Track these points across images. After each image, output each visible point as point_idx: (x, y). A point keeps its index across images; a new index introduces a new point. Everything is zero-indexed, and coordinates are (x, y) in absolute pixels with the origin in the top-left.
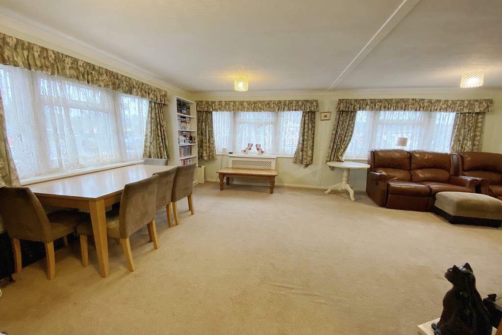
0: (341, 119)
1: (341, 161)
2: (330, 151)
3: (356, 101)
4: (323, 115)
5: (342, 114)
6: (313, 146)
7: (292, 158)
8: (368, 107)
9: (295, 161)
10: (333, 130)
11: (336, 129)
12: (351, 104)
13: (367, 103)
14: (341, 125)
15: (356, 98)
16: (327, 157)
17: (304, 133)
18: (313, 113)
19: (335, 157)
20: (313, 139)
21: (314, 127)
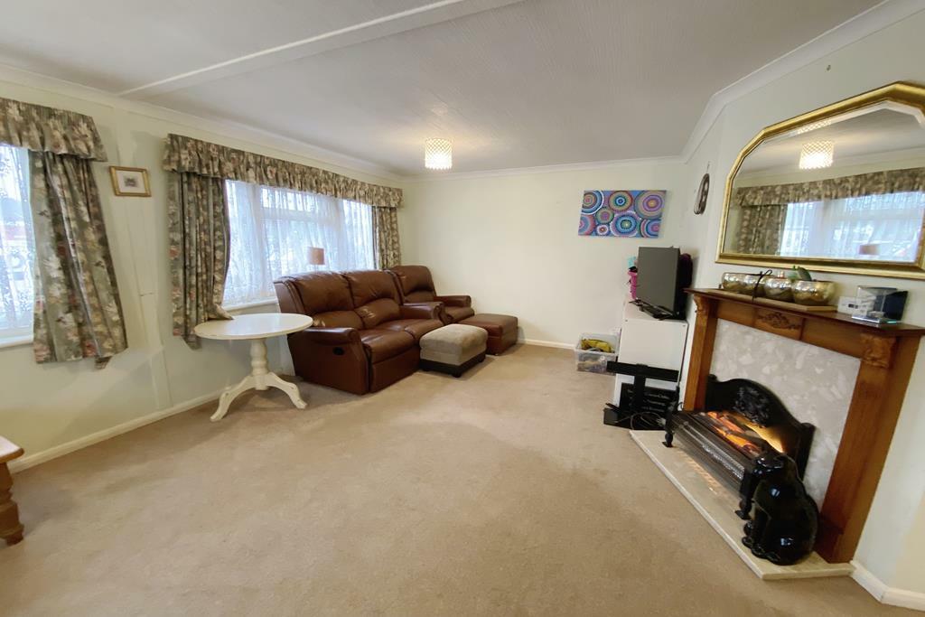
0: (190, 197)
1: (222, 318)
2: (179, 294)
3: (221, 150)
4: (121, 177)
5: (189, 184)
6: (114, 283)
7: (30, 345)
8: (251, 173)
9: (45, 354)
10: (172, 230)
11: (179, 226)
12: (212, 159)
13: (248, 163)
14: (193, 216)
15: (222, 143)
16: (175, 315)
17: (60, 238)
18: (82, 163)
19: (201, 311)
20: (107, 257)
21: (97, 216)
